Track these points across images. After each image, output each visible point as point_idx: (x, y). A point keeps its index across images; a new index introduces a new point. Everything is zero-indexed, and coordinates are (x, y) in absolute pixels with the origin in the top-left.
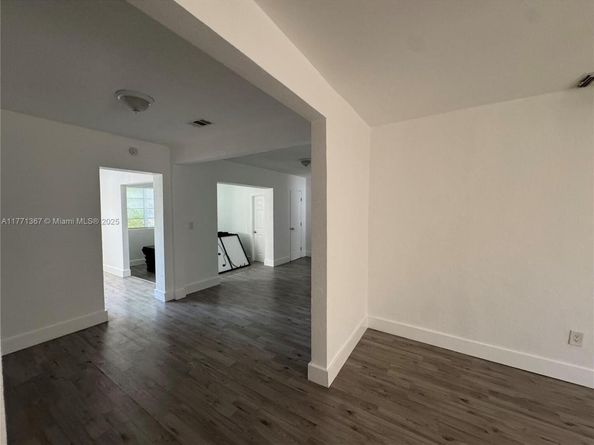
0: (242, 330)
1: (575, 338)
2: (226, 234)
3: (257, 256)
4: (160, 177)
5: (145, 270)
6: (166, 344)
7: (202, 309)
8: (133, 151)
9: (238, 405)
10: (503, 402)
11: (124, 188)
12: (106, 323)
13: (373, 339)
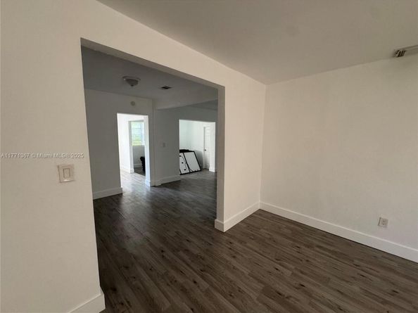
0: (187, 203)
1: (383, 223)
2: (188, 151)
3: (206, 166)
4: (147, 117)
5: (142, 170)
6: (148, 205)
7: (169, 192)
8: (133, 104)
9: (177, 233)
10: (324, 252)
11: (130, 122)
12: (122, 194)
13: (260, 215)
